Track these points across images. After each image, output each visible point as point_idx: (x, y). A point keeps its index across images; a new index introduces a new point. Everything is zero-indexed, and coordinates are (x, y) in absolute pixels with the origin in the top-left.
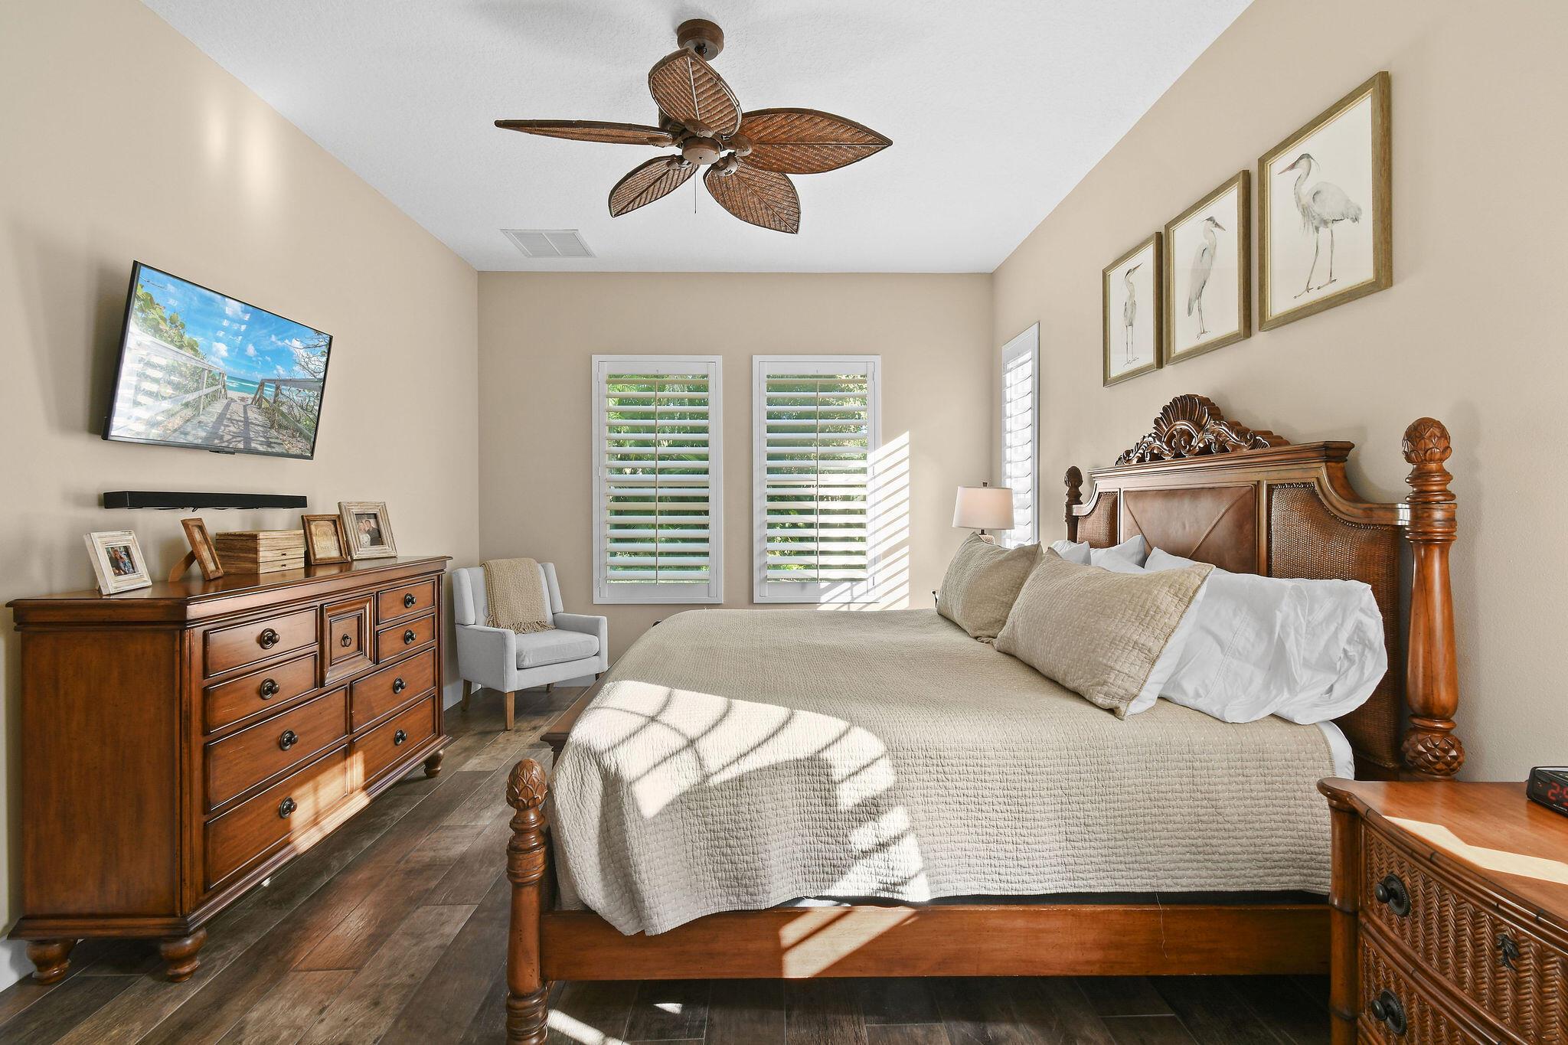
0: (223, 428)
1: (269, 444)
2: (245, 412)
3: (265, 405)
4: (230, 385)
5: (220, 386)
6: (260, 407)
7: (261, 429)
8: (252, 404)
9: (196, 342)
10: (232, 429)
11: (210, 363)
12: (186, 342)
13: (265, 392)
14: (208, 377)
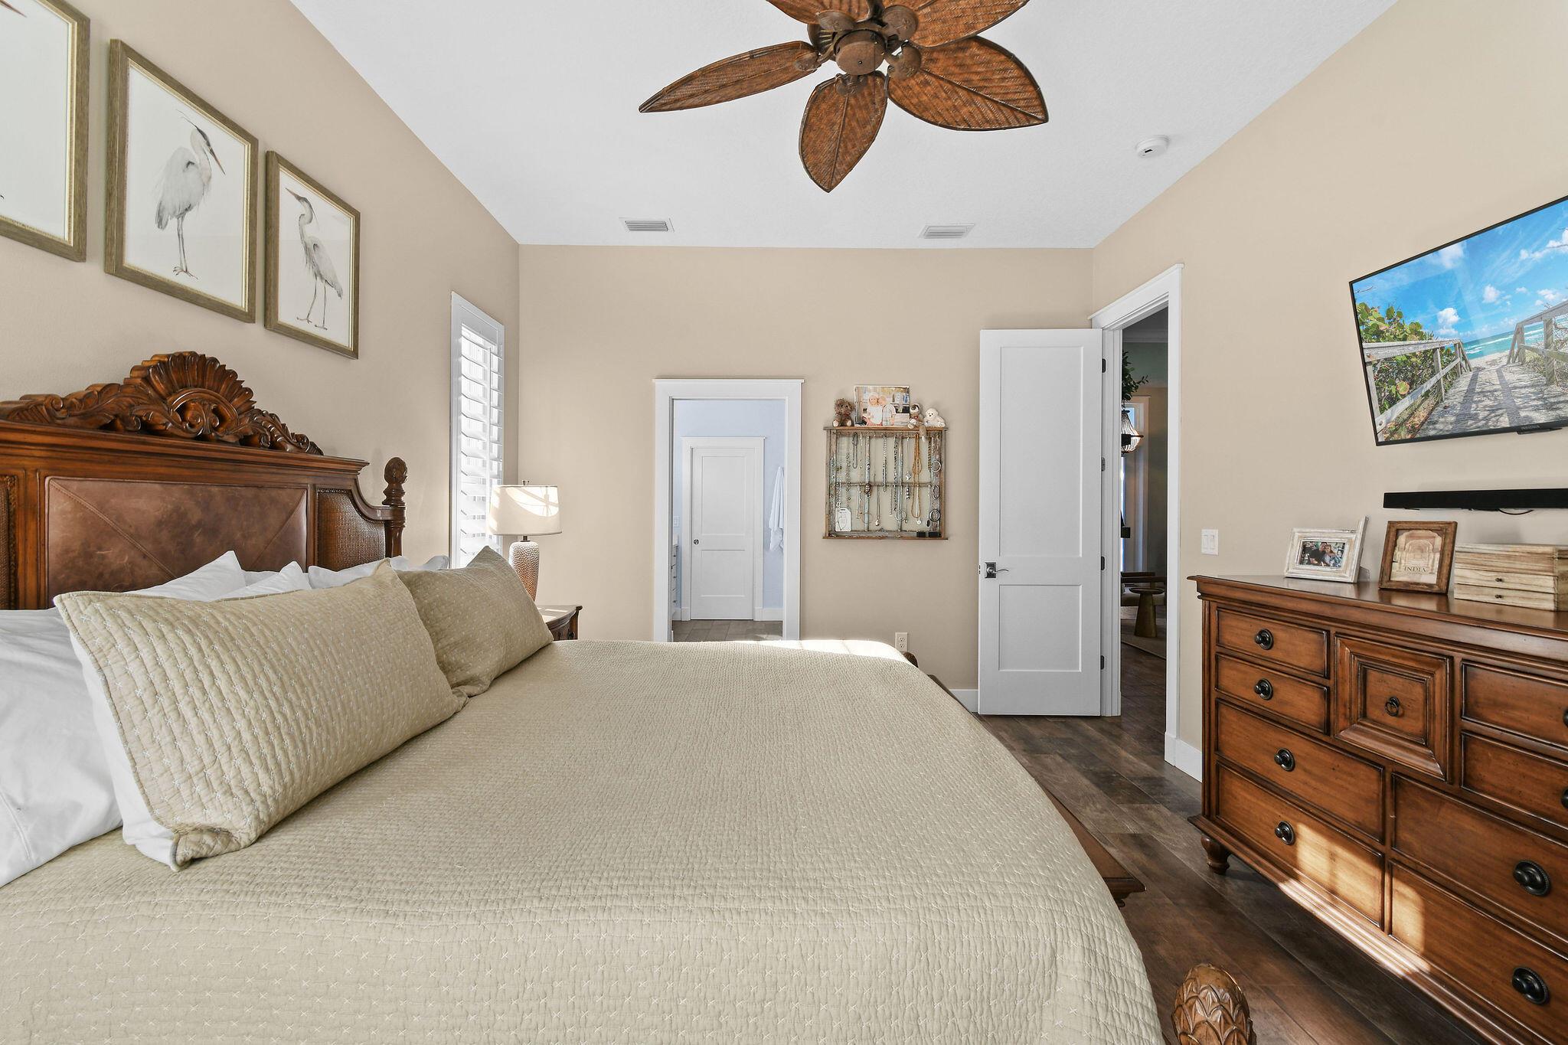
0: (1474, 405)
1: (1551, 407)
2: (1501, 377)
3: (1529, 356)
4: (1472, 352)
5: (1459, 360)
6: (1523, 362)
7: (1532, 390)
8: (1508, 362)
9: (1417, 324)
10: (1488, 402)
11: (1440, 339)
12: (1408, 331)
13: (1527, 338)
14: (1442, 356)
